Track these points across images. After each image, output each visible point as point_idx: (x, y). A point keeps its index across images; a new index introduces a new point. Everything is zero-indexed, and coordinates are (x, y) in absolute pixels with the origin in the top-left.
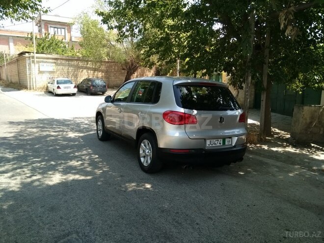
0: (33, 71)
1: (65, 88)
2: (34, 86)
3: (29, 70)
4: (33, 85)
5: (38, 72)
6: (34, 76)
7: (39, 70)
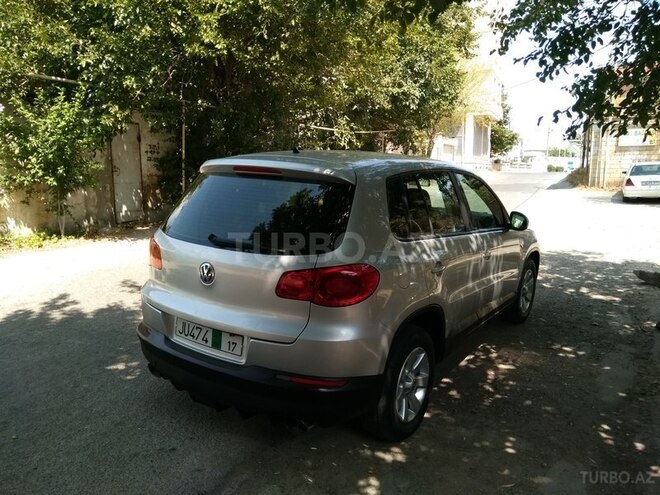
0: (603, 148)
1: (645, 183)
2: (601, 180)
3: (595, 146)
4: (599, 177)
5: (614, 148)
6: (603, 157)
7: (617, 146)
